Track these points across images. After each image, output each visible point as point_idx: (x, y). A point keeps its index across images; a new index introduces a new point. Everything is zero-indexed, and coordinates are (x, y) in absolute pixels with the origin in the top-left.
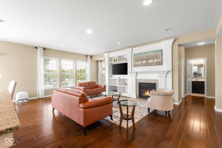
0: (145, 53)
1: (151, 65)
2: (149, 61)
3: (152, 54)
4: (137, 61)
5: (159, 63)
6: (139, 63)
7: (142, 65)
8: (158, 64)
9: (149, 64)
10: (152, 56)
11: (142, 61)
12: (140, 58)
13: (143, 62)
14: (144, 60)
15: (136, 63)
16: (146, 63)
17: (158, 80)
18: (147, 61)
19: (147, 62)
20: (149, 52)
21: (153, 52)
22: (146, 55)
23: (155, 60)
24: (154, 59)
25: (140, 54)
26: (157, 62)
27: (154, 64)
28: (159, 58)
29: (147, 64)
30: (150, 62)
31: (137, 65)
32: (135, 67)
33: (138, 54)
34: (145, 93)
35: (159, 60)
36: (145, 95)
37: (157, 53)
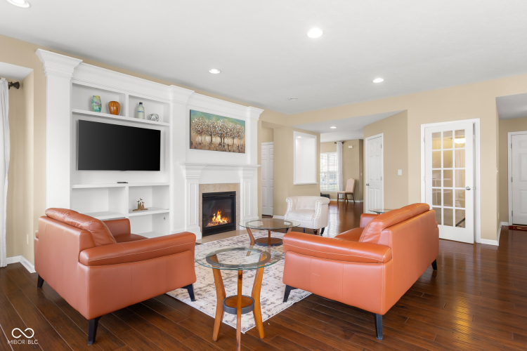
0: (219, 118)
1: (230, 151)
2: (226, 141)
3: (230, 125)
4: (200, 133)
6: (205, 139)
7: (210, 147)
9: (226, 147)
10: (231, 130)
11: (211, 135)
12: (208, 125)
13: (214, 139)
14: (217, 134)
15: (199, 139)
16: (220, 144)
18: (223, 139)
19: (223, 142)
20: (226, 120)
21: (232, 122)
22: (220, 123)
24: (233, 138)
25: (208, 116)
26: (238, 147)
27: (234, 149)
28: (241, 138)
29: (222, 147)
30: (227, 143)
31: (200, 144)
32: (195, 148)
33: (202, 113)
34: (212, 220)
35: (242, 142)
36: (212, 225)
37: (238, 126)
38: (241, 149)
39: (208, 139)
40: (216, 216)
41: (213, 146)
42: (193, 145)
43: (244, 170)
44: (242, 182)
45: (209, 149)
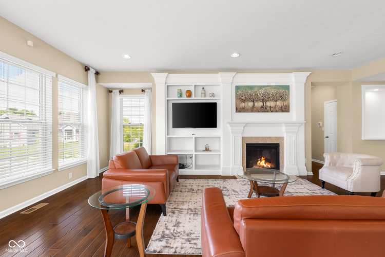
0: (261, 87)
1: (272, 112)
2: (268, 104)
3: (273, 91)
4: (244, 101)
5: (285, 108)
6: (248, 104)
7: (253, 110)
8: (284, 110)
9: (268, 109)
10: (273, 95)
11: (253, 101)
12: (250, 95)
13: (256, 104)
14: (259, 100)
15: (243, 105)
16: (262, 107)
17: (282, 138)
18: (265, 103)
19: (265, 105)
20: (268, 88)
21: (275, 88)
22: (262, 91)
23: (279, 103)
24: (276, 101)
25: (251, 87)
26: (282, 107)
27: (277, 109)
28: (285, 100)
29: (264, 109)
30: (269, 106)
31: (244, 108)
32: (240, 112)
33: (245, 86)
34: (257, 164)
35: (285, 103)
36: (257, 167)
37: (281, 91)
38: (285, 109)
39: (251, 104)
40: (261, 161)
41: (255, 109)
42: (239, 110)
43: (286, 126)
44: (285, 135)
45: (252, 111)
